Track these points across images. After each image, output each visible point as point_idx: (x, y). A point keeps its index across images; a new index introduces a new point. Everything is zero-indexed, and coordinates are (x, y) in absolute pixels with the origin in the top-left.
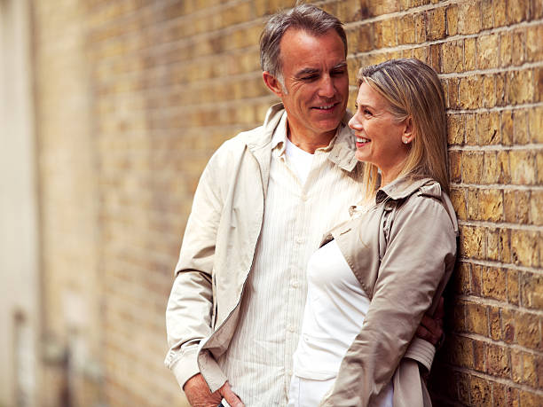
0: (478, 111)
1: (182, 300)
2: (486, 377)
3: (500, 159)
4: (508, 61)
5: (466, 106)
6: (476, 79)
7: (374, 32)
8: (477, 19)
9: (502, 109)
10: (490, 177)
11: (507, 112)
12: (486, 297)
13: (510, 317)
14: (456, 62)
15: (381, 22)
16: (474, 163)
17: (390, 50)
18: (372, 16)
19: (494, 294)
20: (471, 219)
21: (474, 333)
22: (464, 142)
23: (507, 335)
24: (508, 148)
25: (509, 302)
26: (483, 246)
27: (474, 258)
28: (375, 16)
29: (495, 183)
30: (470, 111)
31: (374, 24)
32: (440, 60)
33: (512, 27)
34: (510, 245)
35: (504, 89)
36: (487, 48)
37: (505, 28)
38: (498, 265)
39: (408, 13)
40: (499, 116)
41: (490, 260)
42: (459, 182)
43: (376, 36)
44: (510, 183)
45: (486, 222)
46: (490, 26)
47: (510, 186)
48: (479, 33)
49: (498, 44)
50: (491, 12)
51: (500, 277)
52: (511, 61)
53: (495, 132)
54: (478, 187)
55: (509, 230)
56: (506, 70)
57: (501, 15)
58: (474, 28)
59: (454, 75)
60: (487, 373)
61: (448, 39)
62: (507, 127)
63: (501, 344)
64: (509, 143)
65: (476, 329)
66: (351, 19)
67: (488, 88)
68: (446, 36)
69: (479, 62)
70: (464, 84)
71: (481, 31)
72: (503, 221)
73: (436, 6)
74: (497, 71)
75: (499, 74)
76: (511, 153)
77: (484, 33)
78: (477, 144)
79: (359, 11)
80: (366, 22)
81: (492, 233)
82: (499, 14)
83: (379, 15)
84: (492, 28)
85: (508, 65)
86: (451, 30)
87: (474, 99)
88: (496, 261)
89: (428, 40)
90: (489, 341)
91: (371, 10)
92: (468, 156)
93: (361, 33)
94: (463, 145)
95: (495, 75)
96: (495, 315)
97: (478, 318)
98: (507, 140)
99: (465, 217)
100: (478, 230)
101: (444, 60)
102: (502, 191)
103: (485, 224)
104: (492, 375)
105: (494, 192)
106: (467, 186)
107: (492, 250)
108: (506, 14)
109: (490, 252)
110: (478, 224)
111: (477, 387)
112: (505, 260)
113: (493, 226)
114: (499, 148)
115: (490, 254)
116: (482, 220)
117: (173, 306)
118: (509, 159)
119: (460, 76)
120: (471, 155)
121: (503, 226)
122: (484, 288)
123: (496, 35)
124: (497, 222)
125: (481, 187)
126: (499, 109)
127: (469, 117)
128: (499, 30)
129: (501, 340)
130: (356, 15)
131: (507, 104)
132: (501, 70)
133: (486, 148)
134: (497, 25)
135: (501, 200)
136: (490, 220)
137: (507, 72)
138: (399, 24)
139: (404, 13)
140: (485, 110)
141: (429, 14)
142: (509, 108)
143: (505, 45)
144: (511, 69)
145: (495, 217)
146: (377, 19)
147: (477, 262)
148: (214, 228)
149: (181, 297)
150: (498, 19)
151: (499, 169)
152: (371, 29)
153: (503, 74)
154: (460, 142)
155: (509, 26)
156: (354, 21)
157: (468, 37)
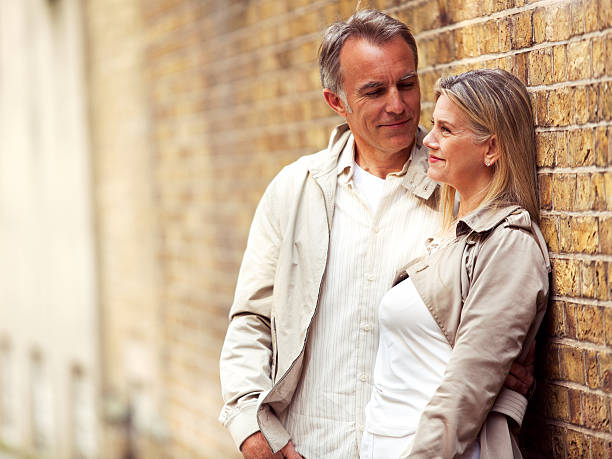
0: (569, 128)
1: (238, 347)
2: (583, 430)
3: (594, 183)
4: (601, 70)
5: (556, 124)
6: (566, 91)
7: (454, 40)
8: (567, 24)
9: (595, 125)
10: (584, 203)
11: (601, 129)
12: (581, 340)
13: (607, 362)
14: (544, 73)
15: (461, 29)
16: (566, 187)
17: (471, 61)
18: (452, 23)
19: (590, 336)
20: (563, 251)
21: (570, 381)
22: (554, 164)
23: (605, 382)
24: (602, 170)
25: (608, 345)
26: (577, 282)
27: (567, 296)
28: (454, 23)
29: (589, 209)
30: (560, 129)
31: (454, 31)
32: (527, 71)
33: (605, 32)
34: (606, 280)
35: (597, 103)
36: (578, 56)
37: (598, 33)
38: (594, 303)
39: (491, 18)
40: (592, 133)
41: (585, 297)
42: (550, 210)
43: (457, 46)
44: (605, 210)
45: (580, 255)
46: (581, 31)
47: (605, 213)
48: (569, 39)
49: (590, 51)
50: (581, 16)
51: (597, 317)
52: (604, 70)
53: (589, 151)
54: (571, 214)
55: (606, 263)
56: (599, 81)
57: (593, 18)
58: (563, 34)
59: (542, 88)
60: (584, 426)
61: (536, 47)
62: (601, 145)
63: (599, 393)
64: (603, 164)
65: (572, 376)
66: (429, 27)
67: (580, 102)
68: (532, 44)
69: (569, 73)
70: (554, 98)
71: (570, 37)
72: (598, 253)
73: (521, 10)
74: (589, 82)
75: (592, 85)
76: (606, 175)
77: (575, 39)
78: (569, 166)
79: (438, 17)
80: (445, 29)
81: (587, 267)
82: (591, 17)
83: (459, 21)
84: (583, 34)
85: (601, 76)
86: (539, 37)
87: (565, 115)
88: (592, 298)
89: (513, 49)
90: (586, 390)
91: (450, 16)
92: (559, 179)
93: (440, 42)
94: (553, 166)
95: (587, 86)
96: (592, 360)
97: (573, 363)
98: (601, 161)
99: (557, 249)
100: (571, 263)
101: (531, 71)
102: (597, 218)
103: (579, 257)
104: (590, 428)
105: (588, 220)
106: (558, 213)
107: (588, 286)
108: (598, 17)
109: (585, 288)
110: (571, 257)
111: (574, 443)
112: (602, 297)
113: (588, 259)
114: (593, 169)
115: (585, 290)
116: (576, 252)
117: (228, 355)
118: (604, 182)
119: (549, 88)
120: (563, 179)
121: (599, 259)
122: (580, 329)
123: (588, 41)
124: (592, 254)
125: (574, 215)
126: (592, 126)
127: (559, 135)
128: (591, 35)
129: (599, 388)
130: (435, 21)
131: (601, 120)
132: (594, 81)
133: (578, 170)
134: (589, 29)
135: (596, 229)
136: (584, 252)
137: (600, 83)
138: (482, 32)
139: (486, 19)
140: (577, 127)
141: (513, 18)
142: (603, 124)
143: (597, 52)
144: (604, 79)
145: (590, 248)
146: (458, 26)
147: (571, 300)
148: (272, 265)
149: (236, 345)
150: (589, 22)
151: (594, 193)
152: (451, 38)
153: (595, 86)
154: (550, 164)
155: (601, 31)
156: (432, 28)
157: (556, 44)
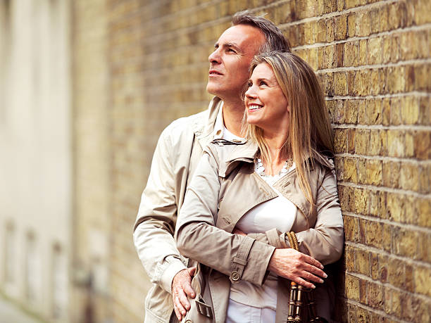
0: (367, 98)
2: (367, 308)
3: (381, 137)
4: (388, 59)
5: (359, 94)
6: (366, 72)
7: (299, 32)
8: (368, 25)
9: (383, 96)
10: (374, 150)
11: (387, 99)
12: (369, 245)
13: (384, 262)
14: (353, 58)
15: (303, 24)
16: (364, 138)
17: (309, 47)
18: (298, 19)
19: (374, 243)
20: (360, 183)
21: (360, 273)
22: (357, 122)
23: (382, 275)
24: (386, 128)
25: (385, 249)
26: (368, 205)
27: (361, 214)
28: (300, 20)
29: (377, 155)
30: (362, 98)
31: (299, 25)
32: (343, 56)
33: (392, 32)
34: (386, 204)
35: (385, 81)
36: (374, 48)
37: (387, 33)
38: (378, 220)
39: (322, 18)
40: (381, 102)
41: (372, 216)
42: (353, 153)
43: (300, 35)
44: (387, 155)
45: (370, 186)
46: (377, 30)
47: (387, 158)
48: (369, 36)
49: (382, 45)
50: (377, 21)
51: (379, 229)
52: (390, 59)
53: (378, 114)
54: (365, 157)
55: (386, 193)
56: (386, 66)
57: (384, 22)
58: (366, 32)
59: (352, 69)
60: (368, 305)
61: (349, 40)
62: (386, 111)
63: (378, 282)
64: (387, 124)
65: (362, 270)
66: (284, 21)
67: (374, 80)
68: (347, 37)
69: (368, 59)
70: (358, 76)
71: (370, 35)
72: (382, 186)
73: (341, 13)
74: (380, 67)
75: (382, 69)
76: (389, 132)
77: (373, 36)
78: (366, 124)
79: (290, 15)
80: (294, 24)
81: (374, 194)
82: (383, 21)
83: (303, 19)
84: (378, 33)
85: (388, 62)
86: (351, 33)
87: (365, 88)
88: (376, 216)
89: (335, 40)
90: (370, 280)
91: (297, 14)
92: (359, 133)
93: (290, 32)
94: (356, 124)
95: (379, 69)
96: (374, 260)
97: (363, 261)
98: (385, 122)
99: (356, 181)
100: (365, 192)
101: (345, 57)
102: (382, 161)
103: (370, 187)
104: (371, 307)
105: (376, 162)
106: (358, 156)
107: (374, 208)
108: (388, 22)
109: (372, 209)
110: (365, 187)
111: (361, 316)
112: (382, 216)
113: (375, 189)
114: (381, 127)
115: (373, 211)
116: (368, 184)
118: (387, 137)
119: (356, 69)
120: (362, 133)
121: (382, 190)
122: (368, 237)
123: (381, 38)
124: (378, 186)
125: (368, 158)
126: (381, 97)
127: (361, 102)
128: (383, 34)
129: (378, 279)
130: (288, 18)
131: (387, 93)
132: (384, 66)
133: (373, 127)
134: (382, 30)
135: (381, 169)
136: (373, 184)
137: (387, 68)
138: (316, 27)
139: (319, 18)
140: (372, 97)
141: (336, 19)
142: (388, 96)
143: (386, 46)
144: (390, 65)
145: (377, 182)
146: (302, 22)
147: (363, 217)
150: (382, 25)
151: (380, 144)
152: (297, 30)
153: (384, 69)
154: (354, 122)
155: (389, 31)
156: (286, 23)
157: (362, 38)
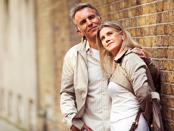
0: (173, 35)
5: (169, 33)
6: (172, 24)
8: (173, 5)
14: (166, 19)
15: (143, 6)
16: (172, 52)
17: (145, 15)
18: (140, 4)
20: (170, 70)
21: (172, 107)
22: (168, 45)
27: (171, 83)
28: (141, 4)
30: (170, 35)
31: (140, 6)
39: (151, 3)
42: (167, 58)
43: (141, 11)
48: (173, 10)
54: (173, 60)
58: (172, 8)
59: (166, 23)
61: (164, 12)
65: (172, 106)
66: (133, 5)
68: (163, 11)
69: (173, 19)
70: (169, 26)
73: (160, 1)
78: (173, 46)
79: (136, 2)
80: (138, 6)
86: (165, 9)
87: (172, 31)
89: (157, 12)
91: (139, 2)
92: (170, 50)
93: (136, 10)
94: (168, 46)
97: (173, 102)
99: (168, 69)
100: (173, 74)
101: (162, 18)
106: (169, 59)
110: (173, 72)
111: (172, 125)
119: (167, 23)
120: (171, 49)
127: (170, 37)
130: (135, 4)
138: (148, 7)
139: (150, 3)
141: (158, 3)
146: (142, 5)
147: (172, 84)
149: (65, 100)
152: (140, 8)
156: (134, 6)
157: (169, 11)
